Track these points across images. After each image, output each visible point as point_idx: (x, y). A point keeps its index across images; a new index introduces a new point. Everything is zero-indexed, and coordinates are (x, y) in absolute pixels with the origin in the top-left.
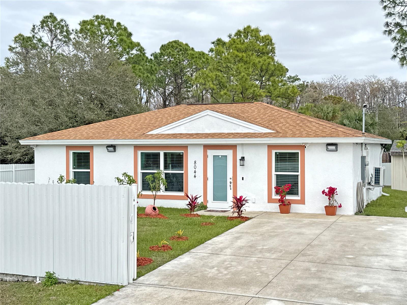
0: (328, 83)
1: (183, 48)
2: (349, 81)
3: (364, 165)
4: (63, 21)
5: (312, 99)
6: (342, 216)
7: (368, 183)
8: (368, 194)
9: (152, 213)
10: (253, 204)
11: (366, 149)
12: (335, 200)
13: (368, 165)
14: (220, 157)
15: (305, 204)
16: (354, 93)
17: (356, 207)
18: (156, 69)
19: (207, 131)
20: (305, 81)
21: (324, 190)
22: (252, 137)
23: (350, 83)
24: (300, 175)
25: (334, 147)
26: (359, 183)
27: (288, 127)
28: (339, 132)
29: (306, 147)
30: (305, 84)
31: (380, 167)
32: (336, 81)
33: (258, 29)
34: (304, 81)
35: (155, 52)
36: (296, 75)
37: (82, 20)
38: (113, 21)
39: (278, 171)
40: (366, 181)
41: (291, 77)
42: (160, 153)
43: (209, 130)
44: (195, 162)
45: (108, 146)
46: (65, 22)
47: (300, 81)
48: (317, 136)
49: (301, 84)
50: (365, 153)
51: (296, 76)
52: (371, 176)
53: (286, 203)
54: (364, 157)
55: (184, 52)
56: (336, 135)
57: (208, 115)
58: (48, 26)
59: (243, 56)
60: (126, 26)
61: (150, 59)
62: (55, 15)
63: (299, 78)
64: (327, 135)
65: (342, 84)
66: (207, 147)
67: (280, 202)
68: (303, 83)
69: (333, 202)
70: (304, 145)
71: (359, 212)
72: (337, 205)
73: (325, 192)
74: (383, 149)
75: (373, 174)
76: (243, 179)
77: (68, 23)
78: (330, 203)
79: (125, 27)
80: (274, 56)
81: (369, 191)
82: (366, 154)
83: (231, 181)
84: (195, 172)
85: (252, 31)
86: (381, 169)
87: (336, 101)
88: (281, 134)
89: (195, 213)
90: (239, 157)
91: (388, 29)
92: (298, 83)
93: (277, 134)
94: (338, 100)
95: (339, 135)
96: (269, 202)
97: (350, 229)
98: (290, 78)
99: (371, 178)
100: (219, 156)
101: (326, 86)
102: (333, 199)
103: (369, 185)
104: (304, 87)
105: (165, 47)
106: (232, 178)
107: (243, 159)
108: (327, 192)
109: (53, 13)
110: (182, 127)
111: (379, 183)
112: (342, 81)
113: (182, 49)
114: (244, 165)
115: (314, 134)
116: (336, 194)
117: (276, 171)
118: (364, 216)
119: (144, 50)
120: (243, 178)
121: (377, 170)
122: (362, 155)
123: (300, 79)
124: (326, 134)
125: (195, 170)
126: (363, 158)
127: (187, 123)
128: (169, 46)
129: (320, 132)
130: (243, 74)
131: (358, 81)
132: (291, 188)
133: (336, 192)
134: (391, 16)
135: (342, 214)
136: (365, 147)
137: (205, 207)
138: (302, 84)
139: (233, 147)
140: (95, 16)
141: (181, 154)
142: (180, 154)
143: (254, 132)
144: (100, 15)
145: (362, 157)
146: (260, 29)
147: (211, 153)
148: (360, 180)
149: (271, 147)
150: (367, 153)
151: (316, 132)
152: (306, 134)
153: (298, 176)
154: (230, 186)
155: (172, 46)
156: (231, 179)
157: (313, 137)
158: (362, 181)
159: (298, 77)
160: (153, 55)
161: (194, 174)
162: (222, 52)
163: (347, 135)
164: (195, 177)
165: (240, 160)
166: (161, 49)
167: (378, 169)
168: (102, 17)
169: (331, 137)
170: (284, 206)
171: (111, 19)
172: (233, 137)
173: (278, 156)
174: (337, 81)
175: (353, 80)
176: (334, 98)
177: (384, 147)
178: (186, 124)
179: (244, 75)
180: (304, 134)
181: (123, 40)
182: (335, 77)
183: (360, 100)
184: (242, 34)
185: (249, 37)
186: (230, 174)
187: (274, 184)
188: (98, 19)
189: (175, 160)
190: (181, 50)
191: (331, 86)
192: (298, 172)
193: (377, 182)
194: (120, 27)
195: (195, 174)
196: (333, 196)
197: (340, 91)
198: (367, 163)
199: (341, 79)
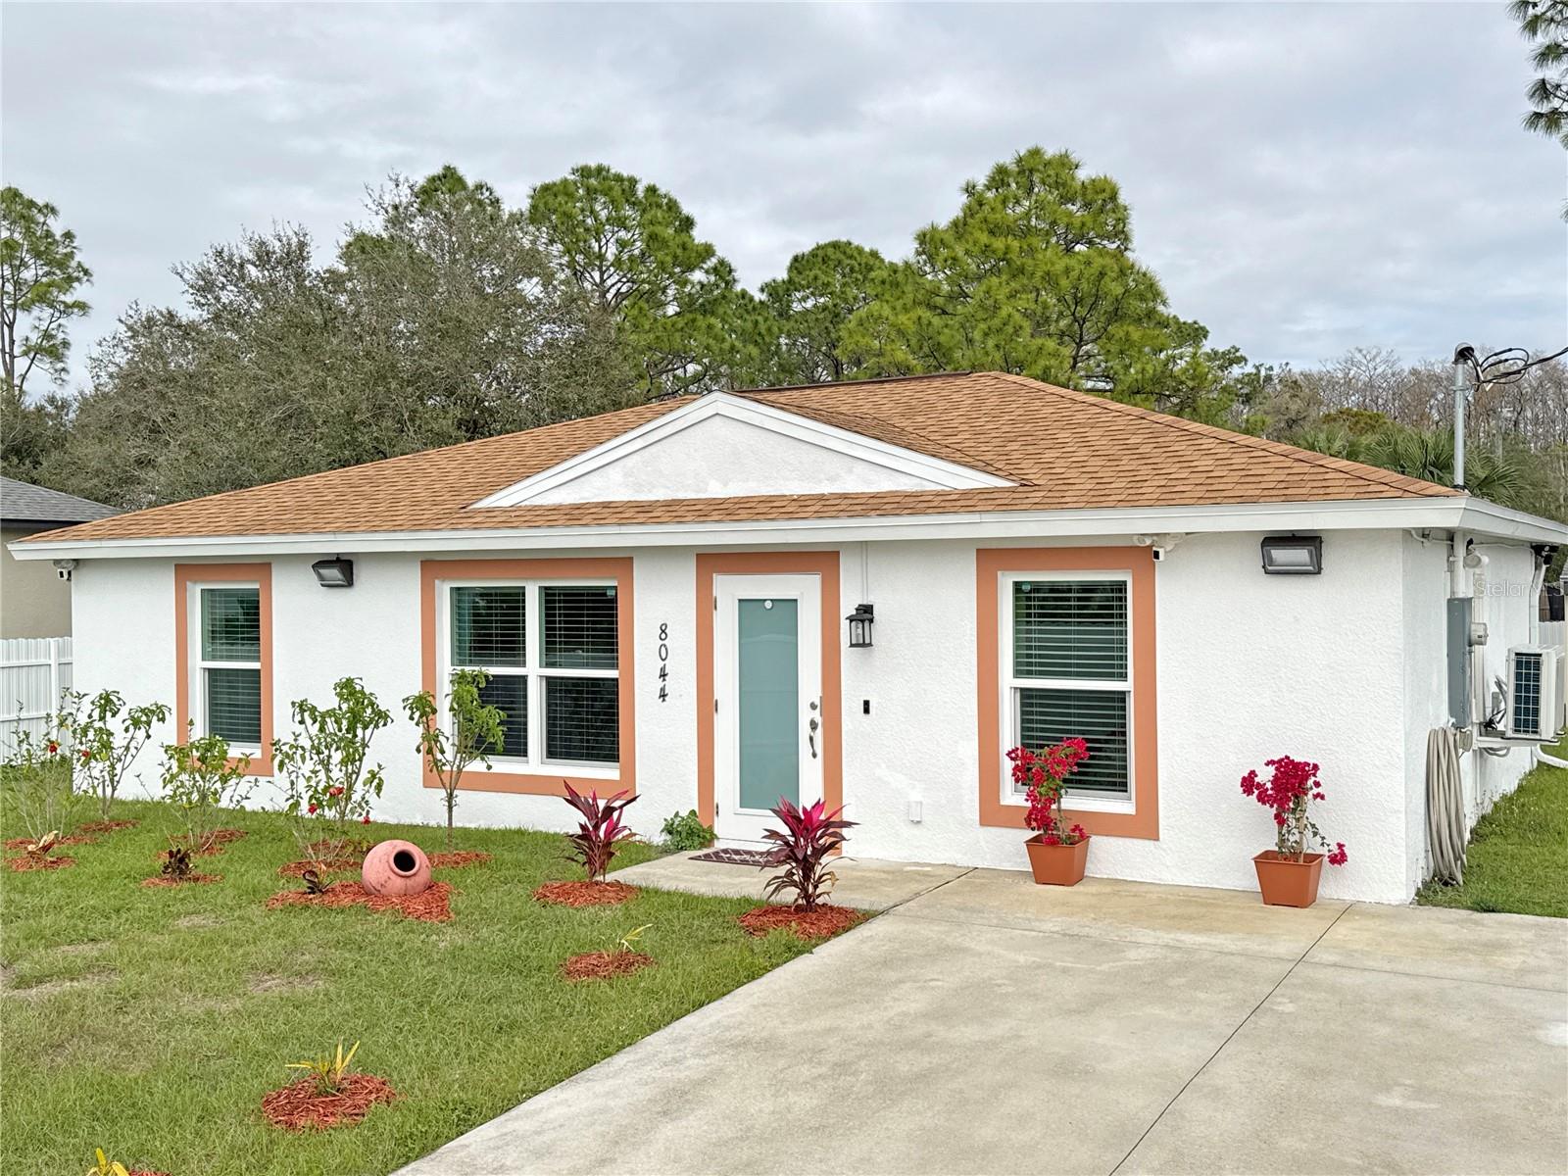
0: (1340, 375)
1: (860, 264)
2: (1406, 366)
3: (1462, 640)
4: (484, 190)
5: (1286, 417)
6: (1348, 910)
7: (1480, 724)
8: (1483, 774)
9: (389, 885)
10: (916, 831)
11: (1473, 563)
12: (1313, 826)
13: (1481, 644)
14: (768, 605)
15: (1157, 839)
16: (1421, 402)
17: (1423, 854)
18: (769, 330)
19: (716, 490)
20: (1261, 365)
21: (1253, 774)
22: (898, 512)
23: (1407, 370)
24: (1132, 694)
25: (1300, 555)
26: (1436, 732)
27: (1082, 464)
28: (1327, 476)
29: (1156, 555)
30: (1263, 373)
31: (1538, 651)
32: (1364, 368)
33: (1067, 157)
34: (1257, 364)
35: (774, 281)
36: (1233, 347)
37: (538, 184)
38: (633, 182)
39: (1029, 674)
40: (1476, 717)
41: (1216, 353)
42: (524, 588)
43: (725, 485)
44: (663, 631)
45: (323, 563)
46: (491, 194)
47: (1246, 364)
48: (1213, 497)
49: (1249, 375)
50: (1467, 581)
51: (1233, 350)
52: (1497, 690)
53: (1064, 829)
54: (1462, 600)
55: (860, 277)
56: (1315, 491)
57: (717, 417)
58: (439, 206)
59: (1008, 248)
60: (674, 195)
61: (760, 301)
62: (462, 171)
63: (1241, 356)
64: (1266, 493)
65: (1383, 376)
66: (712, 561)
67: (1034, 824)
68: (1254, 371)
69: (1297, 837)
70: (1150, 547)
71: (1438, 888)
72: (1324, 851)
73: (1259, 786)
74: (1544, 567)
75: (1504, 679)
76: (867, 711)
77: (498, 193)
78: (1282, 841)
79: (670, 200)
80: (1126, 249)
81: (1485, 761)
82: (1472, 589)
83: (817, 715)
84: (663, 675)
85: (1048, 164)
86: (1544, 658)
87: (1363, 425)
88: (1042, 494)
89: (610, 877)
90: (848, 608)
91: (1545, 108)
92: (1240, 371)
93: (1022, 496)
94: (1369, 421)
95: (1328, 491)
96: (985, 821)
97: (1383, 1030)
98: (1214, 355)
99: (1495, 697)
100: (765, 600)
101: (1332, 383)
102: (1298, 820)
103: (1487, 734)
104: (1258, 382)
105: (804, 262)
106: (817, 702)
107: (869, 616)
108: (1269, 785)
109: (454, 168)
110: (614, 473)
111: (1536, 724)
112: (1383, 367)
113: (857, 268)
114: (870, 645)
115: (1199, 488)
116: (1316, 796)
117: (1018, 674)
118: (1464, 913)
119: (730, 271)
120: (866, 703)
121: (1528, 663)
122: (1453, 592)
123: (1246, 360)
124: (1263, 486)
125: (662, 663)
126: (1459, 609)
127: (634, 456)
128: (815, 260)
129: (1235, 477)
130: (1004, 312)
131: (1433, 365)
132: (1092, 758)
133: (1317, 784)
134: (1558, 57)
135: (1349, 896)
136: (1468, 552)
137: (704, 837)
138: (1251, 374)
139: (822, 560)
140: (577, 171)
141: (609, 593)
142: (605, 595)
143: (919, 489)
144: (593, 165)
145: (1450, 601)
146: (1074, 157)
147: (731, 589)
148: (1445, 720)
149: (991, 557)
150: (1478, 583)
151: (1209, 481)
152: (1159, 490)
153: (1121, 697)
154: (811, 739)
155: (823, 260)
156: (813, 706)
157: (1192, 501)
158: (1453, 720)
159: (1238, 354)
160: (766, 290)
161: (660, 684)
162: (942, 240)
163: (1370, 489)
164: (663, 696)
165: (851, 619)
166: (791, 269)
167: (1532, 659)
168: (600, 169)
169: (1288, 499)
170: (1050, 849)
171: (625, 175)
172: (819, 515)
173: (1029, 599)
174: (1367, 366)
175: (1417, 363)
176: (1356, 414)
177: (1547, 560)
178: (630, 462)
179: (1009, 316)
180: (1150, 490)
181: (657, 239)
182: (1359, 356)
183: (1440, 423)
184: (1011, 180)
185: (1036, 190)
186: (810, 686)
187: (1009, 736)
188: (589, 177)
189: (588, 622)
190: (852, 270)
191: (1348, 383)
192: (1123, 677)
193: (1527, 718)
194: (655, 199)
195: (662, 685)
196: (1297, 804)
197: (1377, 398)
198: (1476, 631)
199: (1378, 360)
